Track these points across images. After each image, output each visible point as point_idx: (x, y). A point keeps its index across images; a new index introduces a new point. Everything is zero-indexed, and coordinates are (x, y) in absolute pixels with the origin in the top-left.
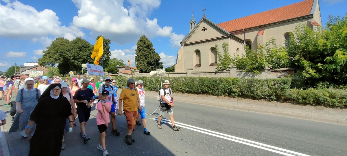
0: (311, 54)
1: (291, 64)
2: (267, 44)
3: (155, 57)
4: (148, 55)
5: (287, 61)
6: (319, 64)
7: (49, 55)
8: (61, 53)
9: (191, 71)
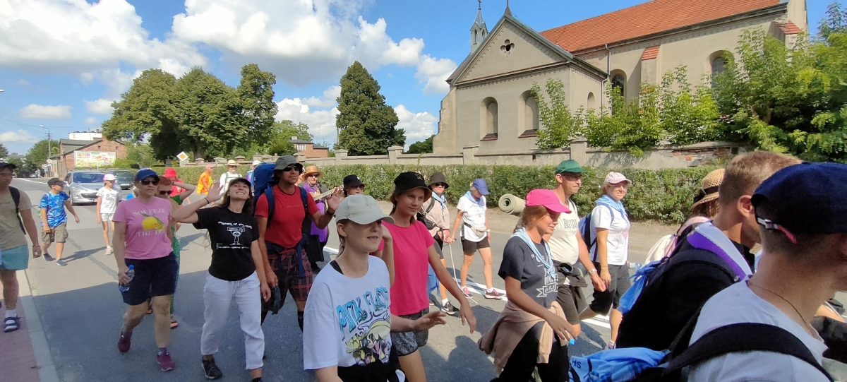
0: (777, 105)
1: (725, 132)
2: (666, 81)
3: (385, 117)
4: (368, 111)
5: (716, 125)
6: (797, 132)
7: (129, 112)
8: (156, 107)
9: (475, 151)
